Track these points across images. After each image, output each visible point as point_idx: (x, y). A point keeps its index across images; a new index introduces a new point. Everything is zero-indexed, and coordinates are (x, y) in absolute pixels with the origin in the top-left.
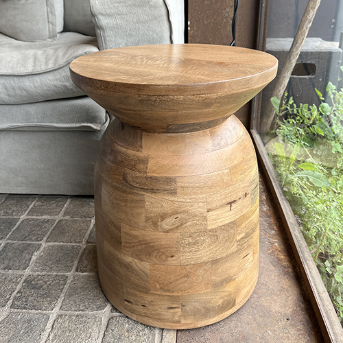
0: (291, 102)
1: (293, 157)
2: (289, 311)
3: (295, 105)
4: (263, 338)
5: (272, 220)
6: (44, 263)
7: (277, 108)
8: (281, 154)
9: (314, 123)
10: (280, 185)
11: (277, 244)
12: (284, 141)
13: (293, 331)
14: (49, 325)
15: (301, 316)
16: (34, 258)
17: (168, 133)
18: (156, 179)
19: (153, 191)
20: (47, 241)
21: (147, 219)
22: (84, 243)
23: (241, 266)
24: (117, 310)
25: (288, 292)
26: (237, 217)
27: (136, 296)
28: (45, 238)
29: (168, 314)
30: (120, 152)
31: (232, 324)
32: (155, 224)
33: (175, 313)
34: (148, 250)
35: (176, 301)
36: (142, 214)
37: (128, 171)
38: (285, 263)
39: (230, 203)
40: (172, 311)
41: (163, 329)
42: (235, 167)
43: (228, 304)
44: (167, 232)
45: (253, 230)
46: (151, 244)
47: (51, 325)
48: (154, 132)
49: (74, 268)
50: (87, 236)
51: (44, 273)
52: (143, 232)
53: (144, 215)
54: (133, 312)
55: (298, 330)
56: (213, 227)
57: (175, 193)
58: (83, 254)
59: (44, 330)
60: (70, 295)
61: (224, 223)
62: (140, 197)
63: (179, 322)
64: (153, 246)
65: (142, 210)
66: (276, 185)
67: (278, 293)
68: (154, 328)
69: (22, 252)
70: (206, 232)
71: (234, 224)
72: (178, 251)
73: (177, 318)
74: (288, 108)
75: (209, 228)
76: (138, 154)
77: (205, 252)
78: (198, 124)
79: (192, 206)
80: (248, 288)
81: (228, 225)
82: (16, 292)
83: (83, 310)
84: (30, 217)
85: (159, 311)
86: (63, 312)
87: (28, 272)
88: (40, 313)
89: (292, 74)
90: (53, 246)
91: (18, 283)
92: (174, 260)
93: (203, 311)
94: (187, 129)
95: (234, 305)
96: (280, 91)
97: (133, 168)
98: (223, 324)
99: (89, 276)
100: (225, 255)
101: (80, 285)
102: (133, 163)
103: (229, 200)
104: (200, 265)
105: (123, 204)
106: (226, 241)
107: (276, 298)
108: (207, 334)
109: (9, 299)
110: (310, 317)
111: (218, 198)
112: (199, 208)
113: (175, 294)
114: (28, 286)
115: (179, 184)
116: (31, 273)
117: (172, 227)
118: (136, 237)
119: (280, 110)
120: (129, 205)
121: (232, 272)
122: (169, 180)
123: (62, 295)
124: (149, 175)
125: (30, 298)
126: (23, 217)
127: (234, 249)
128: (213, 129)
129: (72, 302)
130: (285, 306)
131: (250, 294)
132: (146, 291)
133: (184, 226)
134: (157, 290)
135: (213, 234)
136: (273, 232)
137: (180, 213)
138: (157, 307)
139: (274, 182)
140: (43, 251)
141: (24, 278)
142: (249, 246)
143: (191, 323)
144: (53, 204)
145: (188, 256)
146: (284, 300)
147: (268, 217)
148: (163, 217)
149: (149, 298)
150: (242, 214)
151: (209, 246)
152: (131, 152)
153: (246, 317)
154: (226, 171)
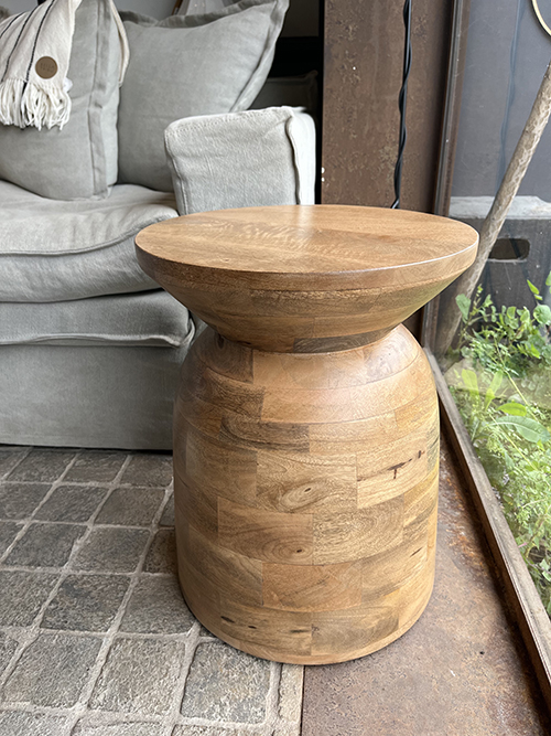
0: (488, 303)
1: (491, 393)
2: (483, 640)
3: (494, 309)
4: (441, 681)
5: (456, 494)
6: (92, 556)
7: (464, 312)
8: (471, 388)
9: (524, 338)
10: (469, 438)
11: (464, 532)
12: (474, 366)
13: (489, 672)
14: (102, 655)
15: (504, 648)
16: (76, 548)
17: (295, 352)
18: (275, 427)
19: (270, 446)
20: (95, 522)
21: (261, 491)
22: (154, 526)
23: (409, 567)
24: (208, 633)
25: (481, 608)
26: (405, 490)
27: (240, 611)
28: (92, 518)
29: (292, 641)
30: (216, 383)
31: (392, 659)
32: (273, 499)
33: (302, 640)
34: (261, 540)
35: (306, 621)
36: (251, 482)
37: (229, 413)
38: (478, 564)
39: (395, 468)
40: (297, 636)
41: (282, 664)
42: (403, 409)
43: (387, 627)
44: (292, 512)
45: (429, 511)
46: (266, 531)
47: (104, 654)
48: (272, 351)
49: (140, 565)
50: (159, 514)
51: (92, 572)
52: (254, 511)
53: (255, 484)
54: (235, 635)
55: (498, 671)
56: (367, 505)
57: (307, 450)
58: (153, 543)
59: (93, 663)
60: (134, 608)
61: (384, 499)
62: (249, 456)
63: (308, 653)
64: (269, 534)
65: (253, 477)
66: (462, 438)
67: (466, 611)
68: (268, 662)
69: (57, 538)
70: (354, 513)
71: (400, 502)
72: (309, 542)
73: (304, 647)
74: (483, 312)
75: (360, 507)
76: (246, 386)
77: (352, 545)
78: (346, 338)
79: (333, 471)
80: (417, 603)
81: (389, 502)
82: (48, 601)
83: (154, 632)
84: (66, 483)
85: (277, 636)
86: (123, 634)
87: (66, 570)
88: (87, 636)
89: (490, 257)
90: (105, 530)
91: (52, 588)
92: (303, 557)
93: (347, 636)
94: (327, 346)
95: (395, 628)
96: (469, 284)
97: (238, 408)
98: (377, 657)
99: (163, 579)
100: (384, 549)
101: (149, 592)
102: (238, 401)
103: (394, 463)
104: (345, 565)
105: (221, 467)
106: (387, 527)
107: (461, 618)
108: (353, 674)
109: (37, 613)
110: (517, 649)
111: (374, 459)
112: (343, 475)
113: (304, 610)
114: (67, 593)
115: (312, 436)
116: (72, 572)
117: (301, 504)
118: (241, 519)
119: (469, 316)
120: (230, 467)
121: (393, 577)
122: (296, 430)
123: (122, 607)
124: (265, 420)
125: (71, 612)
126: (56, 484)
127: (398, 540)
128: (368, 347)
129: (137, 619)
130: (477, 632)
131: (421, 613)
132: (257, 604)
133: (320, 503)
134: (275, 603)
135: (367, 516)
136: (458, 513)
137: (313, 482)
138: (273, 630)
139: (460, 433)
140: (90, 537)
141: (61, 580)
142: (422, 536)
143: (328, 656)
144: (104, 463)
145: (324, 551)
146: (476, 622)
147: (450, 489)
148: (286, 488)
149: (262, 615)
150: (413, 485)
151: (360, 536)
152: (235, 383)
153: (414, 648)
154: (389, 416)
